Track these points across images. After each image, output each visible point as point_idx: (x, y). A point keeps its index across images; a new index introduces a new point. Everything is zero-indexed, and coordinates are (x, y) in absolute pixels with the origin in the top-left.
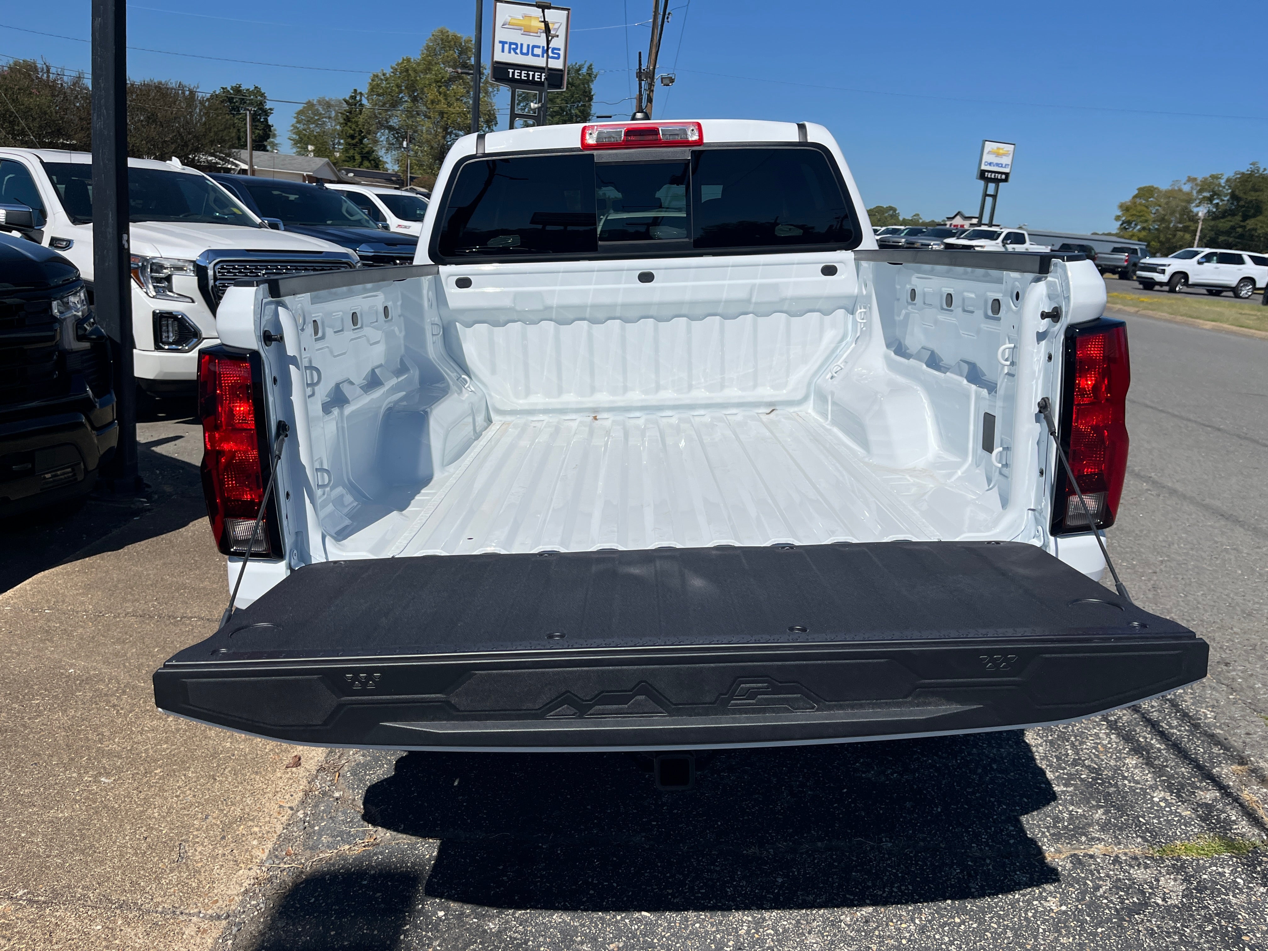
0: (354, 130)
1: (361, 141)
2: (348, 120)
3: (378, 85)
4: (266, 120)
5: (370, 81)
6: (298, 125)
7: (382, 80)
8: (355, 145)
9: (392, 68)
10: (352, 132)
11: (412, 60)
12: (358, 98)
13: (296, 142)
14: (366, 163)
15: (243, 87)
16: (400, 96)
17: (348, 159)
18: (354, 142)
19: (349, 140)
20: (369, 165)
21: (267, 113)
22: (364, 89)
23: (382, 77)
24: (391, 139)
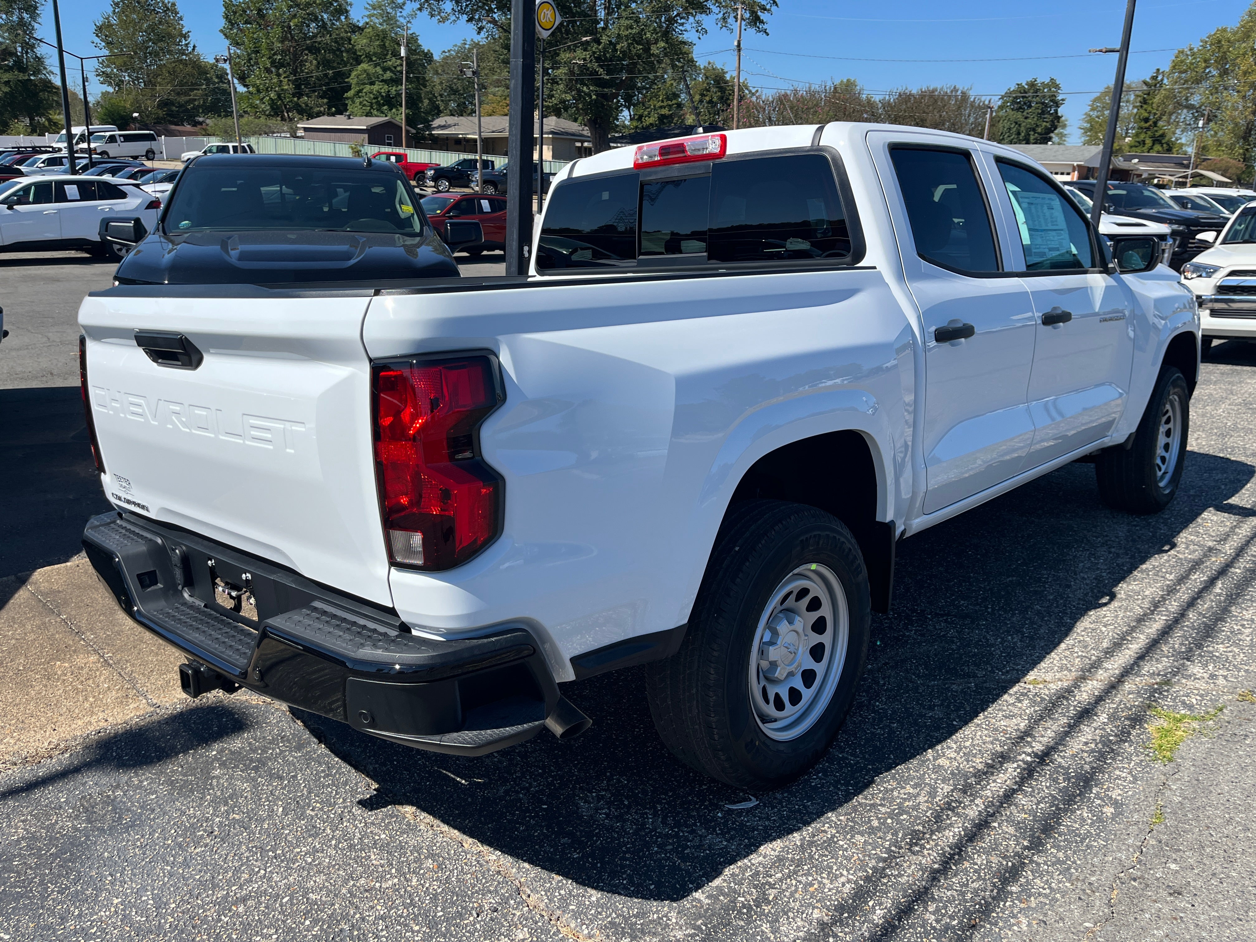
0: (1150, 113)
1: (1155, 124)
2: (1145, 102)
3: (1182, 62)
4: (1056, 111)
5: (1174, 58)
6: (1091, 113)
7: (1187, 55)
8: (1148, 129)
9: (1202, 41)
10: (1146, 115)
11: (1229, 30)
12: (1159, 78)
13: (1086, 130)
14: (1157, 147)
15: (1039, 81)
16: (1207, 70)
17: (1137, 144)
18: (1147, 125)
19: (1143, 124)
20: (1160, 149)
21: (1057, 104)
22: (1166, 67)
23: (1189, 53)
24: (1188, 118)
